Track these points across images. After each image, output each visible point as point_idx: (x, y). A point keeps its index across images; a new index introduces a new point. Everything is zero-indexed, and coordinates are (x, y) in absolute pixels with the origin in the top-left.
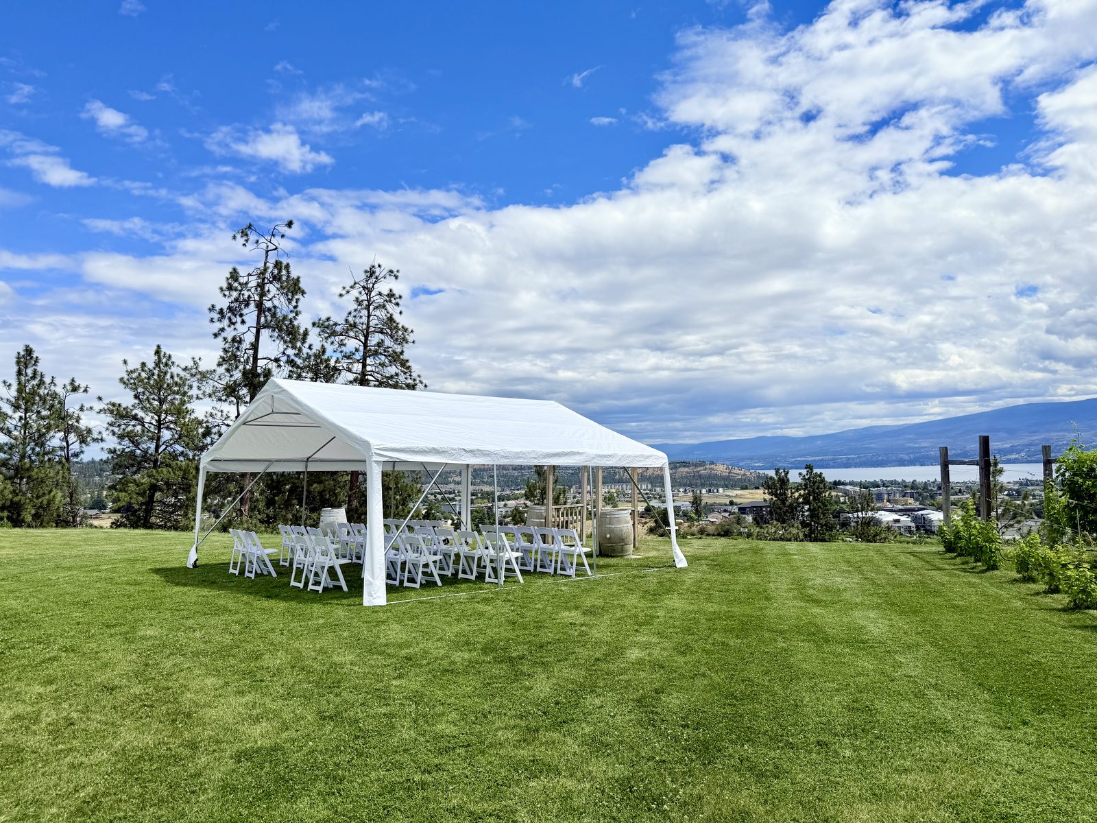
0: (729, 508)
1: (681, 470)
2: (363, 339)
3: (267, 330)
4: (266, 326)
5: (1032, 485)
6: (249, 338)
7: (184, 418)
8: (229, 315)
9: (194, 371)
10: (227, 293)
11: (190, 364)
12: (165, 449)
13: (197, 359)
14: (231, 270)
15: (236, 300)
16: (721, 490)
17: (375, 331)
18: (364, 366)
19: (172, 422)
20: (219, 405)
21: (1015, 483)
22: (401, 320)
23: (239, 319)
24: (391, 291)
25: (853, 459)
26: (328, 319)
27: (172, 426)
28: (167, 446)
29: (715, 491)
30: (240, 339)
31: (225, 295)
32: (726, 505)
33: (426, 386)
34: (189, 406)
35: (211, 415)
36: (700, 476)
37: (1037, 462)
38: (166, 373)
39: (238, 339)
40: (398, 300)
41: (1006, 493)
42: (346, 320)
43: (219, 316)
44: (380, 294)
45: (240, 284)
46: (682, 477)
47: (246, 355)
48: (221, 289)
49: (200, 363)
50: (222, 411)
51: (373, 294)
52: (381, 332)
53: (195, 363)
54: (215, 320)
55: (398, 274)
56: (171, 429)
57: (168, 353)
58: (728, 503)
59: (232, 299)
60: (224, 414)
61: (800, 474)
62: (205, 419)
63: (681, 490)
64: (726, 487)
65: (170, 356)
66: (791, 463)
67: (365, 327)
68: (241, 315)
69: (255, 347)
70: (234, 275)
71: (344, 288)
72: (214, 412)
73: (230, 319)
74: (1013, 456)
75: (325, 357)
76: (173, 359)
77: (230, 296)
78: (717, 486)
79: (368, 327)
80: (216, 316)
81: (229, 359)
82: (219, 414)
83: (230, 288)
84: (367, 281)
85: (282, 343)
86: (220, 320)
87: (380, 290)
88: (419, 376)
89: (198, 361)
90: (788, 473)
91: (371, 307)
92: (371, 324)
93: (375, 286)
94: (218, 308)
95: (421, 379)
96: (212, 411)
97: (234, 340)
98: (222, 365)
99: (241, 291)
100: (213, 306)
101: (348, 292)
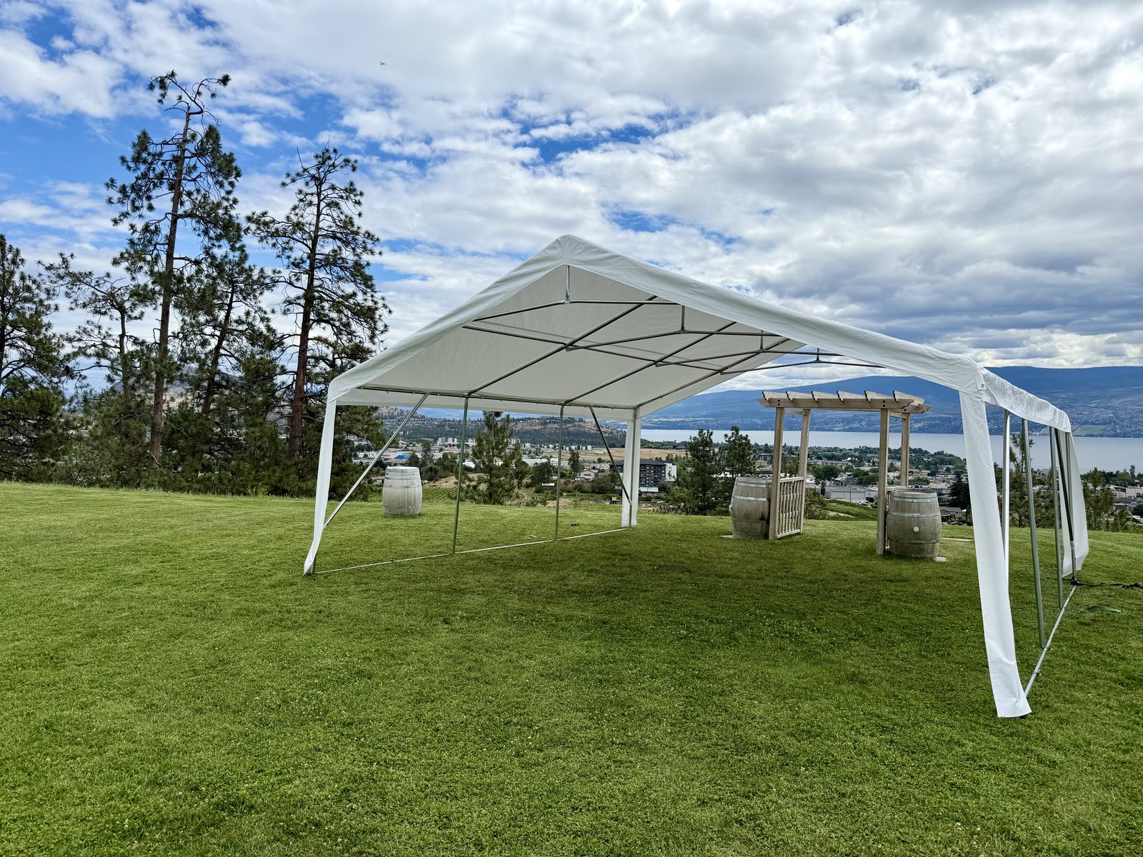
0: (598, 466)
1: (550, 426)
2: (309, 243)
3: (188, 220)
4: (186, 215)
5: (870, 453)
6: (165, 229)
7: (38, 334)
8: (133, 196)
9: (62, 271)
10: (132, 165)
11: (57, 261)
12: (11, 372)
13: (67, 255)
14: (139, 133)
15: (145, 175)
16: (589, 447)
17: (325, 236)
18: (311, 279)
19: (20, 338)
20: (96, 319)
21: (856, 450)
22: (363, 224)
23: (146, 203)
24: (352, 184)
25: (712, 421)
26: (264, 214)
27: (20, 343)
28: (14, 370)
29: (584, 448)
30: (156, 227)
31: (129, 168)
32: (594, 462)
33: (390, 312)
34: (45, 320)
35: (85, 331)
36: (569, 434)
37: (875, 431)
38: (12, 273)
39: (152, 228)
40: (358, 198)
41: (849, 459)
42: (288, 218)
43: (120, 195)
44: (333, 188)
45: (149, 154)
46: (550, 434)
47: (155, 252)
48: (123, 160)
49: (72, 262)
50: (100, 327)
51: (324, 187)
52: (334, 237)
53: (65, 261)
54: (115, 200)
55: (355, 165)
56: (18, 347)
57: (15, 247)
58: (596, 461)
59: (139, 173)
60: (103, 332)
61: (726, 436)
62: (78, 336)
63: (551, 446)
64: (594, 445)
65: (18, 251)
66: (655, 423)
67: (313, 228)
68: (149, 198)
69: (171, 241)
70: (143, 141)
71: (288, 175)
72: (89, 328)
73: (133, 202)
74: (855, 425)
75: (246, 266)
76: (22, 256)
77: (137, 169)
78: (585, 444)
79: (318, 228)
80: (116, 195)
81: (135, 255)
82: (96, 331)
83: (137, 159)
84: (319, 169)
85: (207, 239)
86: (121, 201)
87: (333, 182)
88: (383, 299)
89: (69, 259)
90: (711, 434)
91: (322, 204)
92: (321, 225)
93: (329, 176)
94: (119, 184)
95: (386, 303)
96: (87, 326)
97: (146, 229)
98: (119, 263)
99: (151, 163)
100: (112, 181)
101: (293, 181)
